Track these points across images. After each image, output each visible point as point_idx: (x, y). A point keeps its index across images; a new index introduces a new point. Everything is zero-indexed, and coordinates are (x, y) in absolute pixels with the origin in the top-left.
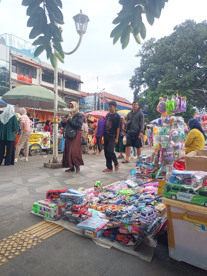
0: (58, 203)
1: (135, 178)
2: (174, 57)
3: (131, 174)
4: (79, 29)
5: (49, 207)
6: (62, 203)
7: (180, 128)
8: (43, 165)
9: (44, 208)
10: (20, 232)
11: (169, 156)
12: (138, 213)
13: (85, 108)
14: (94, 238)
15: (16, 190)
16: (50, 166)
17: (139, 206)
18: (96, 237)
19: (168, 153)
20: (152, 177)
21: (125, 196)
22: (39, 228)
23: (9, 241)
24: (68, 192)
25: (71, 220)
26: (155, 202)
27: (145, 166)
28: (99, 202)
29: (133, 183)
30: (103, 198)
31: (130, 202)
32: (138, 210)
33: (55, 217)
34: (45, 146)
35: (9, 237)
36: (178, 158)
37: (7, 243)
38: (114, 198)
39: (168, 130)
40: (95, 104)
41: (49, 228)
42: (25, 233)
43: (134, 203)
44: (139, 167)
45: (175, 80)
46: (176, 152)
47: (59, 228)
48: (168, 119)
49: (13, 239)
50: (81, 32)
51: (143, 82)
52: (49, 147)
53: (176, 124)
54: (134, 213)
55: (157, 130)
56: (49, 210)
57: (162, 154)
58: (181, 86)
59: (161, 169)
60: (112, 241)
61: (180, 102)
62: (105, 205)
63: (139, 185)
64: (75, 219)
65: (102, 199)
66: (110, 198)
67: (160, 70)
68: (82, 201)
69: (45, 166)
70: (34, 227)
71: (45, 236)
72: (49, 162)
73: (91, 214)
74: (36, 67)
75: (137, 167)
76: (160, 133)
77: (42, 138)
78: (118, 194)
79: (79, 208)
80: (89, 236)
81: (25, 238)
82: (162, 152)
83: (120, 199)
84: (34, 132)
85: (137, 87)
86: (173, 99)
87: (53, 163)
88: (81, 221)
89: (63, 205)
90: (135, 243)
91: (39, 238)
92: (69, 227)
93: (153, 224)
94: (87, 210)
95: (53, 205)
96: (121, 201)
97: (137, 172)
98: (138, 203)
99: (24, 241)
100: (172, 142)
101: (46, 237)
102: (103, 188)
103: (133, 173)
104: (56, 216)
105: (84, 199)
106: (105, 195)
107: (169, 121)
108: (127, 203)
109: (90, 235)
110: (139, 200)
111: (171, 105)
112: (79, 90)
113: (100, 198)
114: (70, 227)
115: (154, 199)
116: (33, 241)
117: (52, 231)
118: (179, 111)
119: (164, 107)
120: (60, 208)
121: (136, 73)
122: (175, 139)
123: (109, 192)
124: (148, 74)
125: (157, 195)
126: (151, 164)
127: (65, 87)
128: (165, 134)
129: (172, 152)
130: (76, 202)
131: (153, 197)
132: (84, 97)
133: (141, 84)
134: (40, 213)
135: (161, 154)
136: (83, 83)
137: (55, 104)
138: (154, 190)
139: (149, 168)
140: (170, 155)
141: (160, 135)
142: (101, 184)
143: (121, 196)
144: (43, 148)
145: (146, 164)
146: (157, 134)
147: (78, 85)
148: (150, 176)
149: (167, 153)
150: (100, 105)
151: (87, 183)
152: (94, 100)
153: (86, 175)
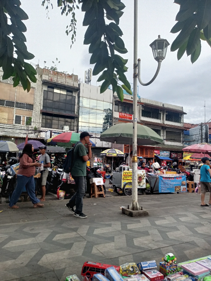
40: (202, 136)
50: (159, 59)
69: (123, 212)
72: (128, 208)
87: (132, 209)
112: (182, 122)
127: (166, 120)
132: (189, 128)
136: (186, 114)
137: (134, 140)
142: (175, 259)
147: (180, 116)
150: (208, 137)
151: (161, 249)
152: (201, 131)
153: (167, 233)
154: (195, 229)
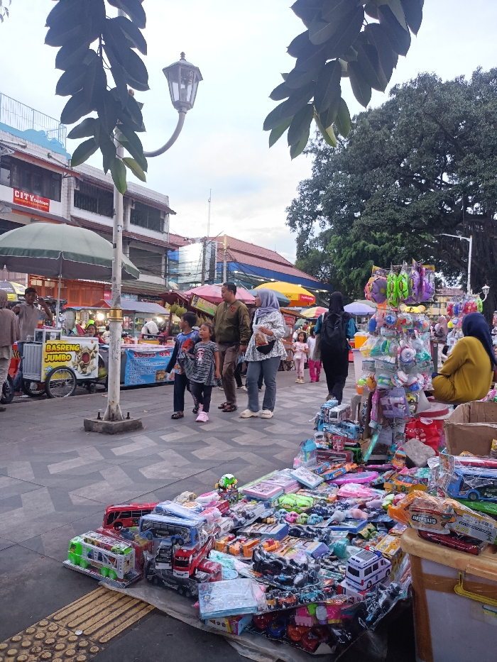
0: (133, 540)
1: (315, 459)
2: (392, 158)
3: (305, 452)
4: (177, 98)
5: (113, 551)
6: (143, 539)
7: (420, 339)
8: (82, 425)
9: (100, 554)
10: (42, 623)
11: (394, 408)
12: (332, 560)
13: (179, 272)
14: (233, 636)
15: (19, 497)
16: (101, 428)
17: (333, 542)
18: (236, 634)
19: (393, 400)
20: (355, 457)
21: (293, 513)
22: (88, 608)
23: (15, 651)
24: (160, 511)
25: (169, 585)
26: (369, 530)
27: (338, 431)
28: (234, 532)
29: (310, 477)
30: (242, 519)
31: (308, 529)
32: (330, 553)
33: (127, 576)
34: (84, 373)
35: (13, 639)
36: (415, 411)
37: (9, 656)
38: (269, 520)
39: (394, 346)
40: (204, 265)
41: (114, 607)
42: (53, 626)
43: (320, 532)
44: (321, 433)
45: (393, 211)
46: (411, 397)
47: (139, 608)
48: (393, 319)
49: (23, 644)
50: (182, 106)
51: (320, 213)
52: (95, 374)
53: (411, 331)
54: (323, 561)
55: (365, 345)
56: (113, 559)
57: (379, 403)
58: (407, 227)
59: (375, 439)
60: (277, 643)
61: (421, 280)
62: (251, 542)
63: (326, 481)
64: (181, 582)
65: (240, 522)
66: (260, 521)
67: (359, 186)
68: (197, 536)
69: (89, 427)
70: (75, 607)
71: (107, 633)
72: (99, 418)
73: (219, 566)
74: (61, 173)
75: (317, 434)
76: (372, 351)
77: (77, 352)
78: (278, 508)
79: (191, 556)
80: (218, 631)
81: (56, 641)
82: (379, 398)
83: (285, 522)
84: (58, 337)
85: (305, 226)
86: (403, 273)
87: (109, 419)
88: (194, 587)
89: (146, 543)
90: (334, 647)
91: (91, 639)
92: (166, 606)
93: (381, 602)
94: (208, 557)
95: (122, 545)
96: (288, 525)
97: (318, 445)
98: (329, 533)
99: (52, 648)
100: (401, 374)
101: (109, 636)
102: (240, 489)
103: (308, 447)
104: (130, 572)
105: (203, 531)
106: (248, 513)
107: (396, 322)
108: (302, 534)
109: (220, 627)
110: (330, 525)
111: (401, 287)
112: (165, 230)
113: (235, 520)
114: (169, 606)
115: (366, 520)
116: (78, 648)
117: (122, 619)
118: (419, 298)
119: (382, 291)
120: (139, 552)
121: (303, 192)
122: (408, 367)
123: (255, 502)
124: (332, 197)
125: (373, 510)
126: (352, 426)
127: (132, 222)
128: (386, 354)
129: (402, 399)
130: (182, 541)
131: (364, 515)
132: (178, 246)
133: (314, 219)
134: (89, 567)
135: (374, 402)
136: (175, 213)
137: (115, 273)
138: (364, 494)
139: (346, 436)
140: (396, 405)
141: (372, 356)
142: (236, 481)
143: (284, 513)
144: (79, 376)
145: (339, 426)
146: (365, 354)
147: (162, 217)
148: (349, 455)
149: (389, 400)
150: (216, 267)
151: (196, 476)
152: (202, 254)
153: (193, 453)
154: (232, 439)
